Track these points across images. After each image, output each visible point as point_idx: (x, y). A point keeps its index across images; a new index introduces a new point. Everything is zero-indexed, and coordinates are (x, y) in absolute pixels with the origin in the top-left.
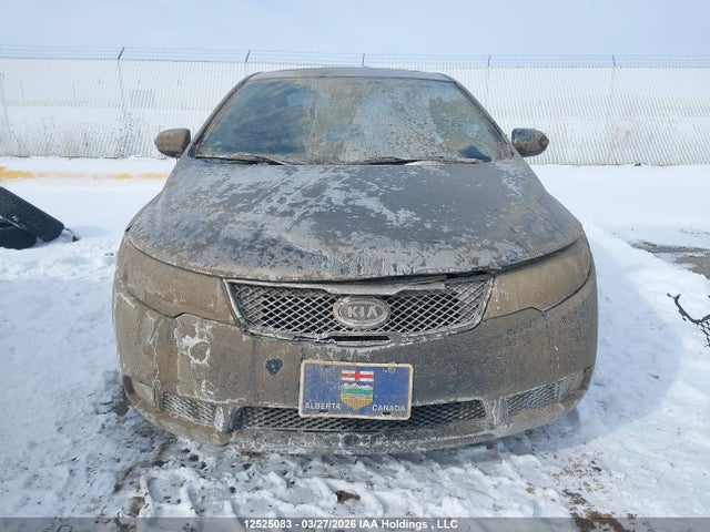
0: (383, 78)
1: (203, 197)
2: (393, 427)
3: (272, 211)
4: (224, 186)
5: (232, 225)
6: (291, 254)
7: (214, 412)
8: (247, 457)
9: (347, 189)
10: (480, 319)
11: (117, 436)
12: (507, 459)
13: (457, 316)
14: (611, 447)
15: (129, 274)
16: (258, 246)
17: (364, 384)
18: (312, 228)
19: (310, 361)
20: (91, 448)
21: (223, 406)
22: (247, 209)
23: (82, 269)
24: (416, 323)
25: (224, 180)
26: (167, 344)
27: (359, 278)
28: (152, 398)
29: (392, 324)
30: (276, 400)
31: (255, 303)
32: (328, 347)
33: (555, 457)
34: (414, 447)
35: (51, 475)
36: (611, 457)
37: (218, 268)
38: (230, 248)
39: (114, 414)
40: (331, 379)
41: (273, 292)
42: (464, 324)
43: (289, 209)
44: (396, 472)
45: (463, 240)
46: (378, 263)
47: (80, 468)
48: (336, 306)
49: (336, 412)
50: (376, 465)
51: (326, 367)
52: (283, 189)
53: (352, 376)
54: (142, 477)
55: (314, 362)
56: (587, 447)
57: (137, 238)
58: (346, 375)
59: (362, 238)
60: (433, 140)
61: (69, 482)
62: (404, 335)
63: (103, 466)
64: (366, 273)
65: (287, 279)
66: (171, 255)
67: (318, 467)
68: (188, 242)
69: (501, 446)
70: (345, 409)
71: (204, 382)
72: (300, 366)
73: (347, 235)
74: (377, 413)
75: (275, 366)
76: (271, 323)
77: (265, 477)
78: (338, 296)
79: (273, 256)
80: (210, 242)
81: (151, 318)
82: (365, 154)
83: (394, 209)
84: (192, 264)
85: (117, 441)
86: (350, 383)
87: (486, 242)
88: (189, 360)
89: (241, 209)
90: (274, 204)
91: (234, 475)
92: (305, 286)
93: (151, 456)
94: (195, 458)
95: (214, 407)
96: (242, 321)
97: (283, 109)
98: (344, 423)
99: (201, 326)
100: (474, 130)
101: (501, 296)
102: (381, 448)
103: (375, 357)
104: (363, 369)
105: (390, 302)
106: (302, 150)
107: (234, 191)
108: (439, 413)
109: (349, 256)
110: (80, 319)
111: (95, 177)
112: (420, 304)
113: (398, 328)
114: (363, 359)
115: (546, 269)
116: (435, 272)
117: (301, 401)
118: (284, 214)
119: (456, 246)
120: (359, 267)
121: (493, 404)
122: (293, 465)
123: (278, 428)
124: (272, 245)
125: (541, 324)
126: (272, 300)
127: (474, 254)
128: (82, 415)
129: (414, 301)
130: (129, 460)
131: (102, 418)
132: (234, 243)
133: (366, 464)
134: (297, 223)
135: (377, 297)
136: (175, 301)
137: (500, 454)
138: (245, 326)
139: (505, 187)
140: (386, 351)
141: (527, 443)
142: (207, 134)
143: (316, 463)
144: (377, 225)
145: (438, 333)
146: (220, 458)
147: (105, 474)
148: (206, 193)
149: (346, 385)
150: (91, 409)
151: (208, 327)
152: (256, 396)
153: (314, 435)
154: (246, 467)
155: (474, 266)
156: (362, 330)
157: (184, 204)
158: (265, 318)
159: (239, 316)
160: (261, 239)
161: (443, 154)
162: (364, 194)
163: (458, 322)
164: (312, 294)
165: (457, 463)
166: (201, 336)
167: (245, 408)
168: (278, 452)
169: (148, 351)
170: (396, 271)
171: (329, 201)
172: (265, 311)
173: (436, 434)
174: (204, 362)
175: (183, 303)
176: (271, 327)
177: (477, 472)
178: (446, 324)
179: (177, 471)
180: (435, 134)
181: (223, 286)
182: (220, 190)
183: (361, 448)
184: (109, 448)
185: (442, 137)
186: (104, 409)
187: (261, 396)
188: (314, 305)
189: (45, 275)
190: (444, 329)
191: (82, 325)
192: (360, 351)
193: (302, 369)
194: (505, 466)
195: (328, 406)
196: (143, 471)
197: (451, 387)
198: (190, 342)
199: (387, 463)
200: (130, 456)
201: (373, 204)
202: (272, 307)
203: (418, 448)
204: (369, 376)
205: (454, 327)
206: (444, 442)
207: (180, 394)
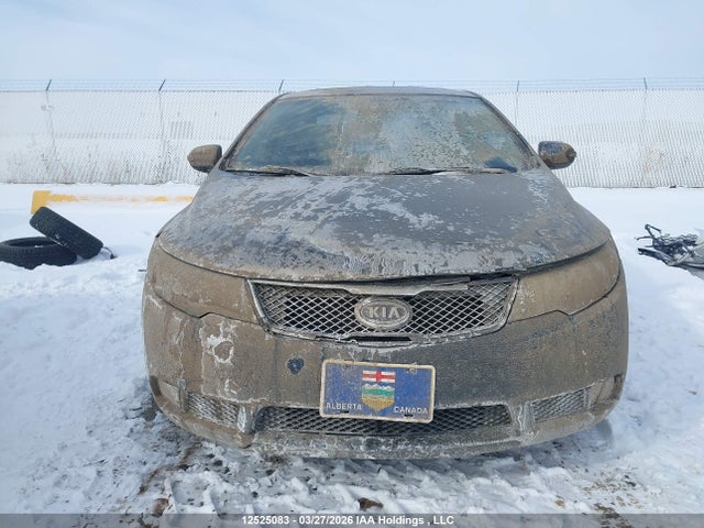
0: (409, 95)
1: (231, 204)
2: (415, 431)
3: (297, 216)
4: (252, 195)
5: (257, 229)
6: (313, 255)
7: (237, 412)
8: (270, 464)
9: (371, 196)
10: (504, 321)
11: (144, 440)
12: (536, 470)
13: (481, 318)
14: (646, 461)
15: (158, 276)
16: (282, 248)
17: (385, 385)
18: (335, 231)
19: (331, 361)
20: (119, 450)
21: (245, 405)
22: (273, 214)
23: (118, 284)
24: (438, 325)
25: (251, 190)
26: (193, 344)
27: (380, 278)
28: (177, 398)
29: (414, 326)
30: (298, 400)
31: (279, 303)
32: (349, 347)
33: (587, 471)
34: (437, 453)
35: (79, 475)
36: (645, 472)
37: (242, 269)
38: (254, 250)
39: (142, 419)
40: (352, 379)
41: (296, 292)
42: (489, 326)
43: (313, 214)
44: (420, 481)
45: (487, 242)
46: (400, 263)
47: (108, 470)
48: (357, 307)
49: (357, 412)
50: (400, 474)
51: (347, 366)
52: (308, 197)
53: (373, 376)
54: (166, 481)
55: (336, 361)
56: (620, 461)
57: (166, 243)
58: (368, 376)
59: (384, 240)
60: (458, 152)
61: (96, 482)
62: (425, 336)
63: (130, 468)
64: (388, 273)
65: (309, 279)
66: (199, 258)
67: (341, 474)
68: (215, 245)
69: (528, 458)
70: (366, 410)
71: (227, 381)
72: (321, 366)
73: (369, 237)
74: (399, 415)
75: (296, 365)
76: (293, 323)
77: (288, 483)
78: (359, 297)
79: (296, 257)
80: (236, 244)
81: (177, 319)
82: (390, 165)
83: (417, 214)
84: (218, 265)
85: (145, 445)
86: (372, 383)
87: (511, 244)
88: (213, 359)
89: (266, 215)
90: (299, 209)
91: (257, 480)
92: (326, 286)
93: (177, 460)
94: (219, 463)
95: (236, 407)
96: (265, 321)
97: (312, 125)
98: (365, 427)
99: (226, 326)
100: (500, 142)
101: (527, 298)
102: (404, 452)
103: (396, 358)
104: (384, 369)
105: (412, 303)
106: (329, 162)
107: (261, 199)
108: (463, 418)
109: (370, 256)
110: (114, 330)
111: (133, 200)
112: (443, 305)
113: (420, 329)
114: (384, 360)
115: (573, 272)
116: (458, 273)
117: (322, 400)
118: (308, 218)
119: (479, 247)
120: (381, 268)
121: (518, 409)
122: (315, 472)
123: (300, 430)
124: (296, 247)
125: (568, 328)
126: (294, 300)
127: (498, 255)
128: (112, 419)
129: (437, 302)
130: (155, 463)
131: (131, 423)
132: (258, 245)
133: (389, 473)
134: (320, 226)
135: (398, 297)
136: (201, 301)
137: (528, 466)
138: (268, 326)
139: (531, 193)
140: (408, 352)
141: (556, 455)
142: (238, 149)
143: (339, 470)
144: (399, 228)
145: (461, 335)
146: (243, 463)
147: (131, 477)
148: (234, 201)
149: (367, 385)
150: (120, 414)
151: (232, 327)
152: (278, 395)
153: (335, 438)
154: (269, 473)
155: (497, 267)
156: (384, 331)
157: (212, 211)
158: (287, 318)
159: (262, 315)
160: (284, 242)
161: (469, 165)
162: (387, 200)
163: (482, 324)
164: (334, 295)
165: (483, 474)
166: (225, 336)
167: (267, 409)
168: (300, 456)
169: (174, 352)
170: (417, 271)
171: (352, 206)
172: (288, 311)
173: (459, 440)
174: (228, 361)
175: (208, 303)
176: (293, 327)
177: (503, 483)
178: (469, 326)
179: (200, 475)
180: (460, 146)
181: (247, 286)
182: (247, 198)
183: (382, 452)
184: (136, 452)
185: (467, 149)
186: (133, 414)
187: (283, 395)
188: (336, 305)
189: (84, 289)
190: (467, 331)
191: (115, 336)
192: (381, 351)
193: (324, 369)
194: (534, 478)
195: (349, 407)
196: (168, 474)
197: (474, 391)
198: (215, 341)
199: (411, 472)
200: (156, 460)
201: (396, 209)
202: (294, 307)
203: (442, 454)
204: (390, 377)
205: (477, 329)
206: (470, 448)
207: (204, 394)
